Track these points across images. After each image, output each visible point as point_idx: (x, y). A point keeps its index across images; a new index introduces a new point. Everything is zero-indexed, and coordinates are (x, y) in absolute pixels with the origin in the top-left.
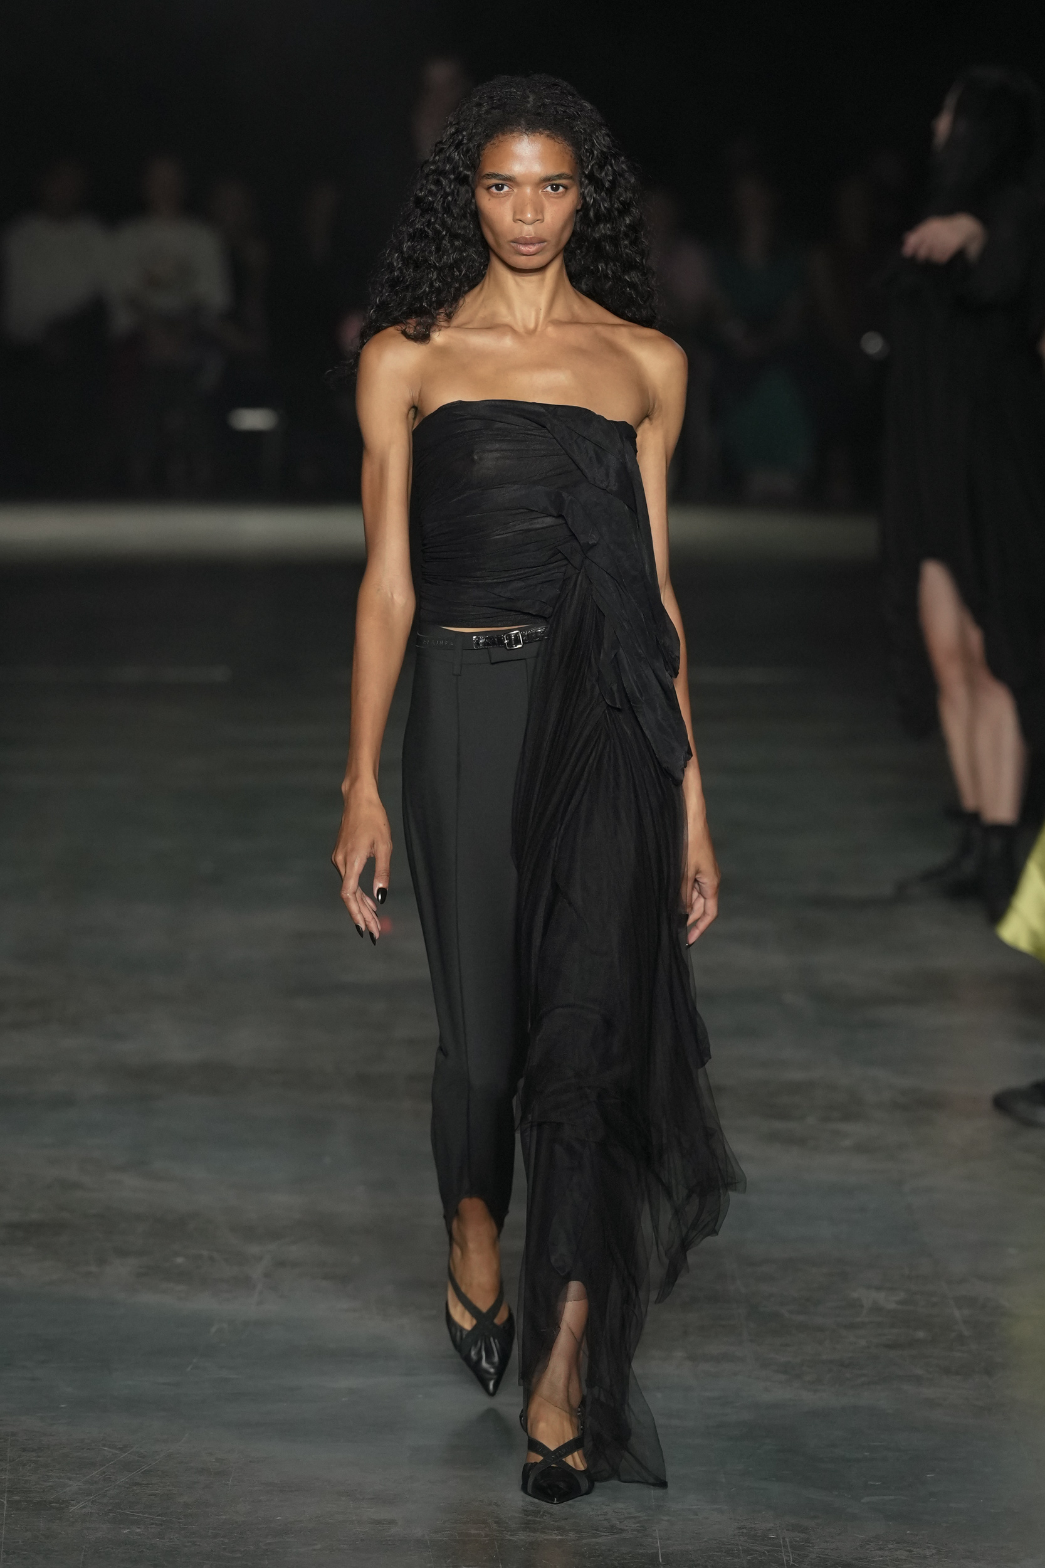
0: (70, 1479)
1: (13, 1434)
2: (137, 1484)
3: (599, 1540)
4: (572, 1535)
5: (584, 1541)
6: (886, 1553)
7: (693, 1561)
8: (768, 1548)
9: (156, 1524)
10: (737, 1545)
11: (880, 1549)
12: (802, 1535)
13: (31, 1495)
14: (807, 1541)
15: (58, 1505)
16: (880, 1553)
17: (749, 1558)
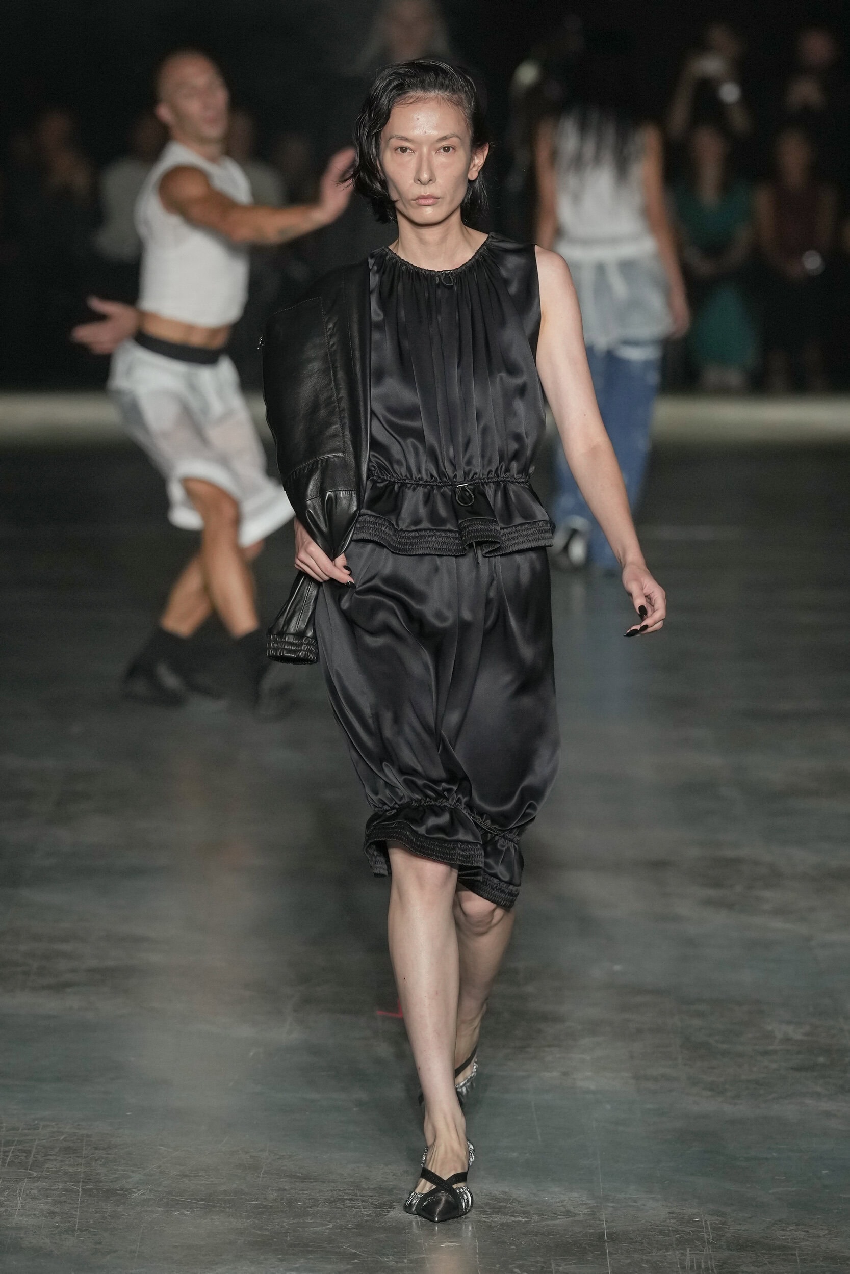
0: (133, 1172)
1: (88, 1136)
2: (186, 1176)
3: (557, 1222)
4: (536, 1218)
5: (545, 1223)
6: (788, 1233)
7: (632, 1239)
8: (692, 1229)
9: (200, 1208)
10: (668, 1226)
11: (783, 1230)
12: (720, 1219)
13: (101, 1184)
14: (724, 1223)
15: (122, 1192)
16: (783, 1233)
17: (677, 1236)
